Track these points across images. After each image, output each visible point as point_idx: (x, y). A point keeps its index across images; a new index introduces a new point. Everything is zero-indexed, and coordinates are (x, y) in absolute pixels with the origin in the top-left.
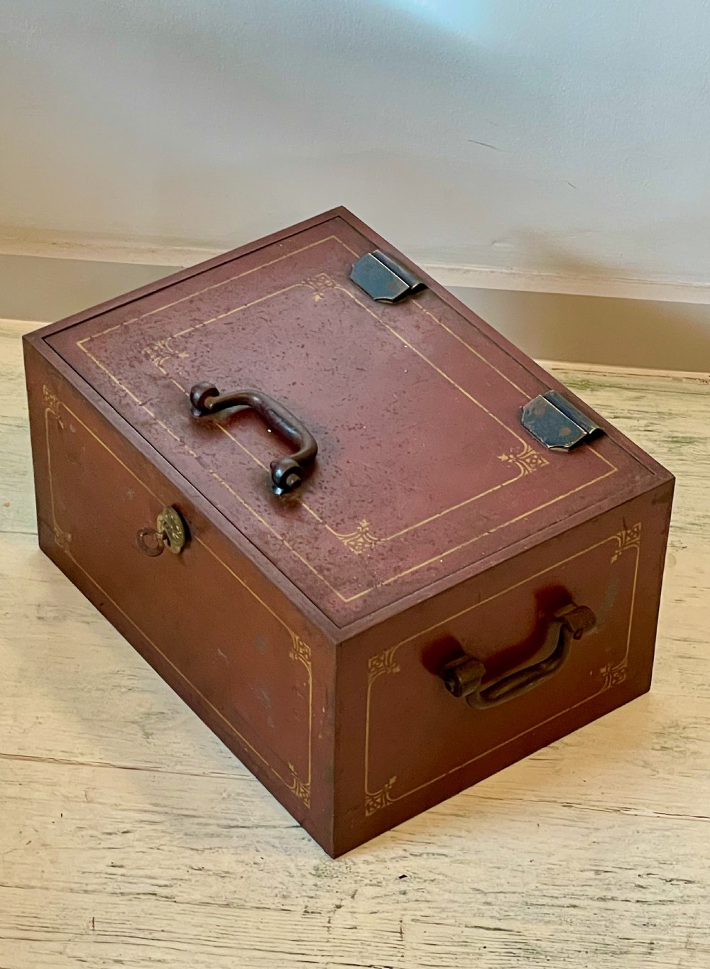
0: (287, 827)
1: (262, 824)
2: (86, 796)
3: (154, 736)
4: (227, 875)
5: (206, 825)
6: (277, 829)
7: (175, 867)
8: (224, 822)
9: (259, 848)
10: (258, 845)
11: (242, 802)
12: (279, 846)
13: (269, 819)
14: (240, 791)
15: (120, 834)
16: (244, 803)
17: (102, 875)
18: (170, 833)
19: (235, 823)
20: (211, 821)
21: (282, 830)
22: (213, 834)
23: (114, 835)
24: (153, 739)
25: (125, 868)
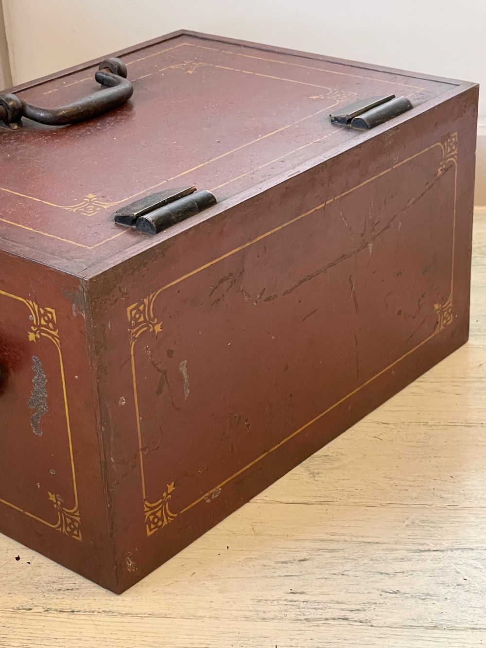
1: (456, 547)
2: (253, 529)
3: (320, 475)
4: (428, 597)
5: (393, 550)
6: (475, 551)
7: (365, 591)
8: (414, 547)
9: (459, 570)
10: (458, 568)
11: (428, 527)
12: (481, 567)
13: (463, 542)
14: (425, 518)
15: (296, 562)
16: (431, 529)
17: (281, 602)
18: (353, 559)
19: (427, 548)
21: (482, 551)
22: (403, 559)
23: (289, 564)
24: (320, 477)
25: (307, 594)
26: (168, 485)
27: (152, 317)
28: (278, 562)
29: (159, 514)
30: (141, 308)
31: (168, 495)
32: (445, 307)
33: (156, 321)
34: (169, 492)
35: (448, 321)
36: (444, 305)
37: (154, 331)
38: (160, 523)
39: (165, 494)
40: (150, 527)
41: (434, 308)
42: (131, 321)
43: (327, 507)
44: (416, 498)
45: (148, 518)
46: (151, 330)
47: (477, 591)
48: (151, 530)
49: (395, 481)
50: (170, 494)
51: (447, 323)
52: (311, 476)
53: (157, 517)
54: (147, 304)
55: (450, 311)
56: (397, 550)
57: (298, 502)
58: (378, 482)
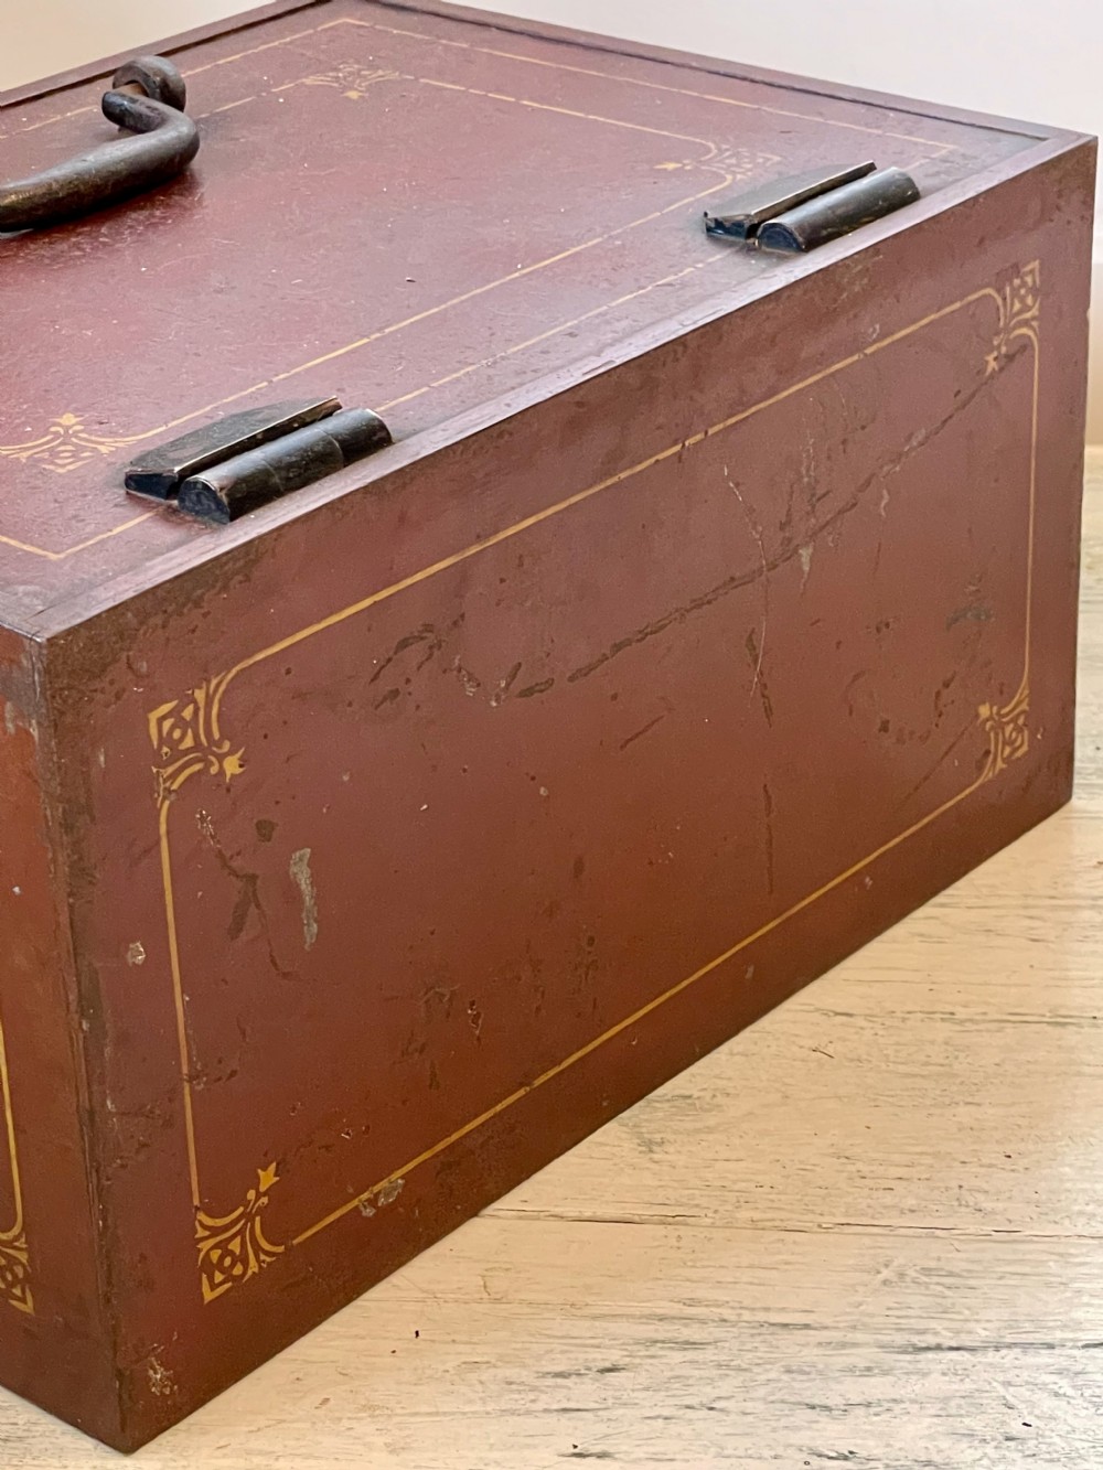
0: (1086, 1346)
1: (1009, 1339)
2: (485, 1287)
3: (667, 1147)
5: (844, 1345)
6: (1057, 1351)
7: (767, 1453)
8: (900, 1339)
9: (1012, 1401)
10: (1010, 1395)
11: (940, 1288)
12: (1070, 1392)
13: (1028, 1326)
14: (933, 1264)
15: (592, 1374)
16: (947, 1293)
18: (739, 1369)
19: (931, 1340)
20: (859, 1337)
21: (1075, 1352)
22: (869, 1369)
23: (574, 1378)
24: (666, 1152)
25: (616, 1459)
26: (259, 1171)
27: (217, 736)
28: (546, 1375)
29: (235, 1246)
30: (188, 713)
31: (259, 1196)
32: (1008, 714)
33: (227, 746)
34: (263, 1188)
35: (1016, 750)
36: (1005, 706)
37: (222, 772)
38: (238, 1270)
39: (251, 1195)
40: (211, 1278)
41: (977, 716)
42: (160, 748)
43: (682, 1230)
44: (913, 1211)
45: (208, 1253)
46: (214, 770)
47: (1055, 1456)
48: (213, 1287)
49: (860, 1166)
50: (265, 1194)
51: (1012, 753)
52: (643, 1149)
53: (231, 1253)
54: (202, 704)
55: (1021, 721)
56: (855, 1345)
57: (607, 1217)
58: (817, 1169)
